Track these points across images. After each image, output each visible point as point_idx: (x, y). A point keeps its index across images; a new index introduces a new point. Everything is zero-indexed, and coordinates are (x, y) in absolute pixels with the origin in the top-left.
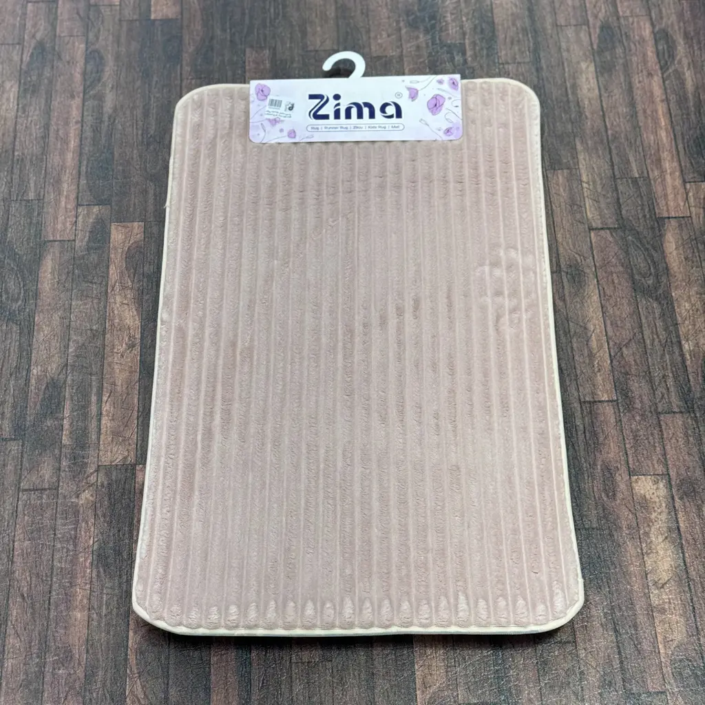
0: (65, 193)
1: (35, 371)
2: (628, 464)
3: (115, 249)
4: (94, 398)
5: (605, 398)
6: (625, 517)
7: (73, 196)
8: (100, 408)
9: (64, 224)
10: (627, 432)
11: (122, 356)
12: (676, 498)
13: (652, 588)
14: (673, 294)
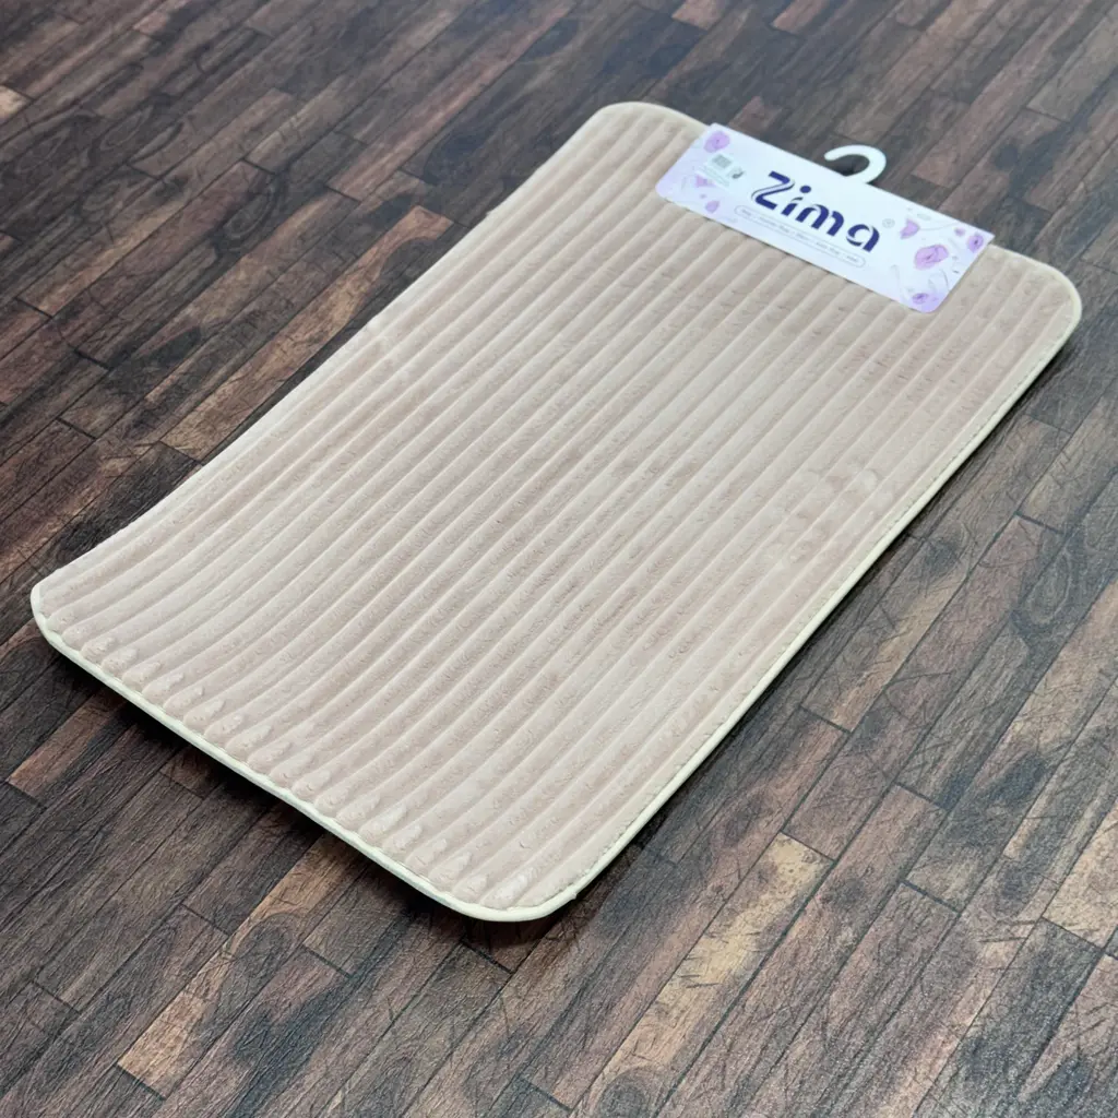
0: (397, 149)
1: (190, 310)
2: (792, 816)
3: (395, 234)
4: (221, 372)
5: (838, 721)
6: (725, 873)
7: (403, 157)
8: (216, 386)
9: (366, 180)
10: (829, 777)
11: (295, 345)
12: (819, 896)
13: (677, 980)
14: (1062, 654)
